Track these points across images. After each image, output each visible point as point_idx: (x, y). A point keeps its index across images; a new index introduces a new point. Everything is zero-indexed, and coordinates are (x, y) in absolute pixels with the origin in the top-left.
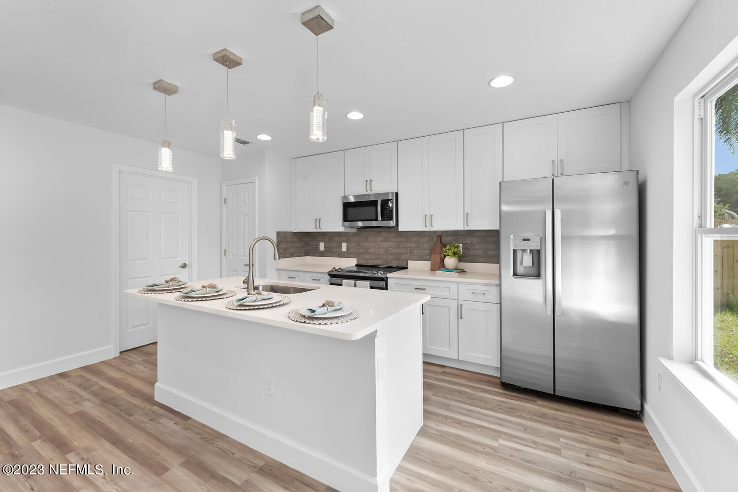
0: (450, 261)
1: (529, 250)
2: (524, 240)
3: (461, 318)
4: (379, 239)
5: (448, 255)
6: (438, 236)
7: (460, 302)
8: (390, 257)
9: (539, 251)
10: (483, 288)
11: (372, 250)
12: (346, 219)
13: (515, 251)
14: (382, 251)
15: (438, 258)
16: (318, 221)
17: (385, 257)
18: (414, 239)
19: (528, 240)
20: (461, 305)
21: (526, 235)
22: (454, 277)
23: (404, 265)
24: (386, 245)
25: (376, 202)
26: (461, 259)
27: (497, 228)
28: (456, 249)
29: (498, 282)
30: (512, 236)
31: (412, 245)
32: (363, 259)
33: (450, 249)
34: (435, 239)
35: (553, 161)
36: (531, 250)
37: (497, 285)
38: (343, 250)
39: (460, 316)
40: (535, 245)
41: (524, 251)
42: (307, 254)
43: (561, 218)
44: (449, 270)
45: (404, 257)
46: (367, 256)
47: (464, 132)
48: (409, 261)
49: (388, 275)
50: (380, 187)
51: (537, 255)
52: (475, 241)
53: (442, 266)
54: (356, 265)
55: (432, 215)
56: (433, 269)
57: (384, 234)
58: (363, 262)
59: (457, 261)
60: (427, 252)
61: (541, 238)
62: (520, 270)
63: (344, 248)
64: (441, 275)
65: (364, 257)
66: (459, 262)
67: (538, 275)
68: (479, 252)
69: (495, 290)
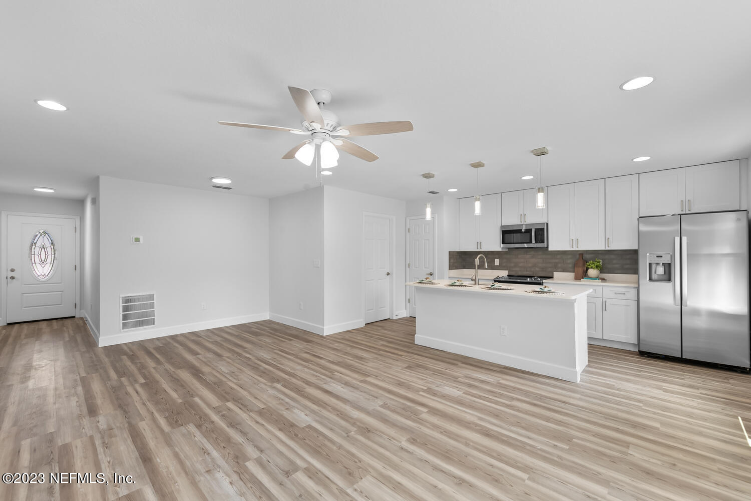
0: (592, 272)
1: (661, 264)
2: (657, 257)
3: (606, 310)
4: (528, 256)
5: (592, 268)
6: (580, 254)
7: (604, 300)
8: (537, 269)
9: (670, 264)
10: (623, 290)
11: (521, 265)
12: (504, 242)
13: (650, 265)
14: (530, 265)
15: (580, 270)
16: (479, 244)
17: (533, 269)
18: (559, 256)
19: (661, 257)
20: (606, 301)
21: (660, 254)
22: (598, 283)
23: (550, 275)
24: (533, 260)
25: (531, 230)
26: (602, 270)
27: (637, 248)
28: (598, 264)
29: (637, 286)
30: (648, 254)
31: (557, 261)
32: (513, 271)
33: (594, 264)
34: (578, 256)
35: (682, 201)
36: (663, 264)
37: (635, 287)
38: (496, 264)
39: (604, 309)
40: (666, 259)
41: (658, 264)
42: (464, 267)
43: (687, 243)
44: (592, 278)
45: (549, 269)
46: (518, 269)
47: (605, 180)
48: (554, 273)
49: (544, 281)
50: (532, 219)
51: (668, 267)
52: (613, 256)
53: (585, 275)
54: (508, 276)
55: (577, 239)
56: (577, 278)
57: (532, 253)
58: (512, 273)
59: (599, 272)
60: (570, 266)
61: (671, 255)
62: (654, 276)
63: (497, 262)
64: (584, 281)
65: (514, 269)
66: (601, 273)
67: (669, 280)
68: (617, 266)
69: (634, 291)
